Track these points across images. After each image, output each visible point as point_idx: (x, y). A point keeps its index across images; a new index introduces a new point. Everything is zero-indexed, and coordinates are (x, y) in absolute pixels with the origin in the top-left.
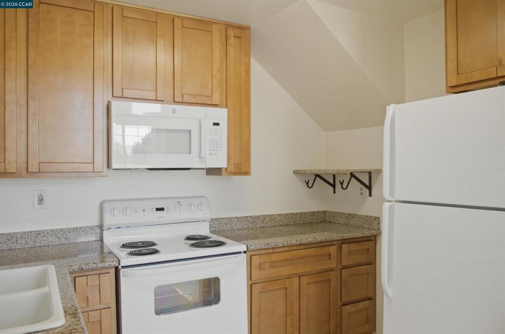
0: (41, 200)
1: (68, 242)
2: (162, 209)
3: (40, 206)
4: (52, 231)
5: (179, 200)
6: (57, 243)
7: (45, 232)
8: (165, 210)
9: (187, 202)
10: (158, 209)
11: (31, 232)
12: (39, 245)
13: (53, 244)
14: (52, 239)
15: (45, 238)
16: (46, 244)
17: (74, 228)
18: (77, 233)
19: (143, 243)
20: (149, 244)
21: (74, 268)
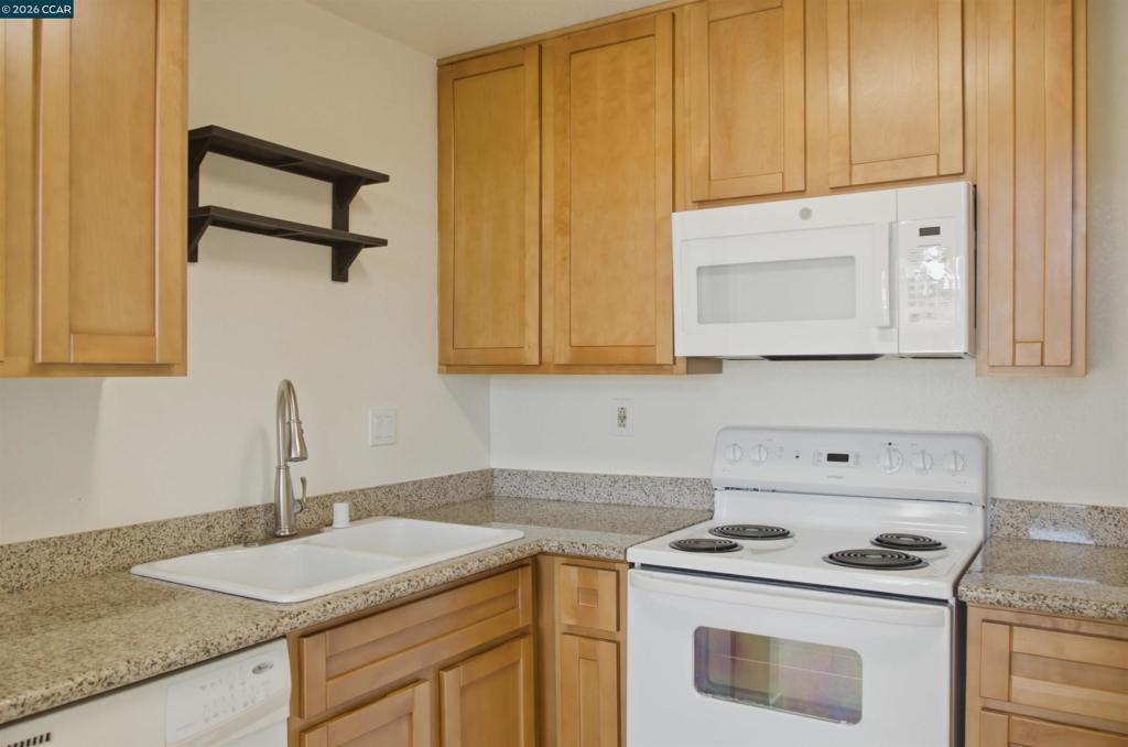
0: (623, 418)
1: (661, 504)
2: (844, 458)
3: (620, 429)
4: (636, 478)
5: (891, 441)
6: (644, 504)
7: (626, 480)
8: (850, 459)
9: (912, 445)
10: (832, 457)
11: (605, 476)
12: (616, 501)
13: (638, 504)
14: (636, 493)
15: (625, 491)
16: (627, 502)
17: (672, 479)
18: (677, 489)
19: (760, 528)
20: (773, 534)
21: (551, 544)
